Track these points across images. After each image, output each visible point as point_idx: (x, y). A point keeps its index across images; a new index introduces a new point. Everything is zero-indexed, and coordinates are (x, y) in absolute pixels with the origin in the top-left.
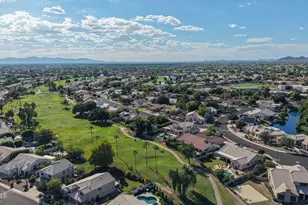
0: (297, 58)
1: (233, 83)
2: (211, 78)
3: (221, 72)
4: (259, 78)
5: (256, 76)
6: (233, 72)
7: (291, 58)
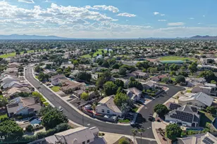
0: (204, 37)
1: (159, 55)
2: (141, 51)
3: (150, 46)
4: (181, 52)
5: (177, 49)
6: (159, 46)
7: (199, 37)
